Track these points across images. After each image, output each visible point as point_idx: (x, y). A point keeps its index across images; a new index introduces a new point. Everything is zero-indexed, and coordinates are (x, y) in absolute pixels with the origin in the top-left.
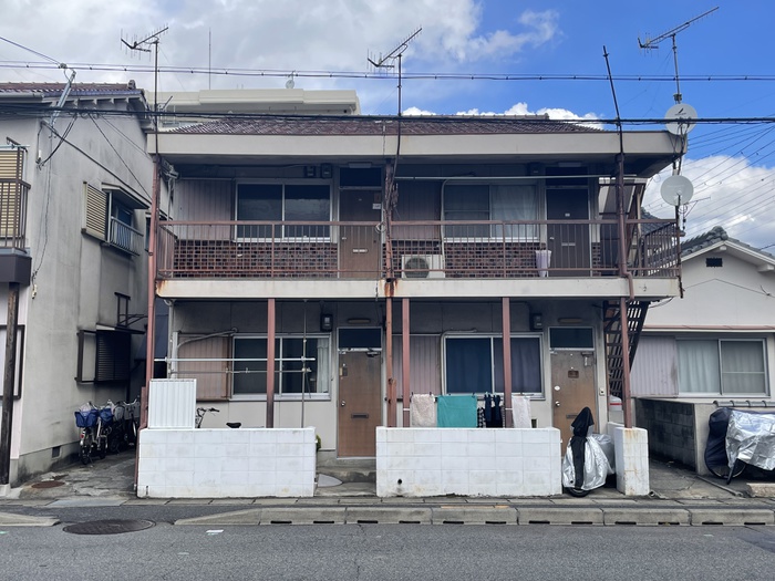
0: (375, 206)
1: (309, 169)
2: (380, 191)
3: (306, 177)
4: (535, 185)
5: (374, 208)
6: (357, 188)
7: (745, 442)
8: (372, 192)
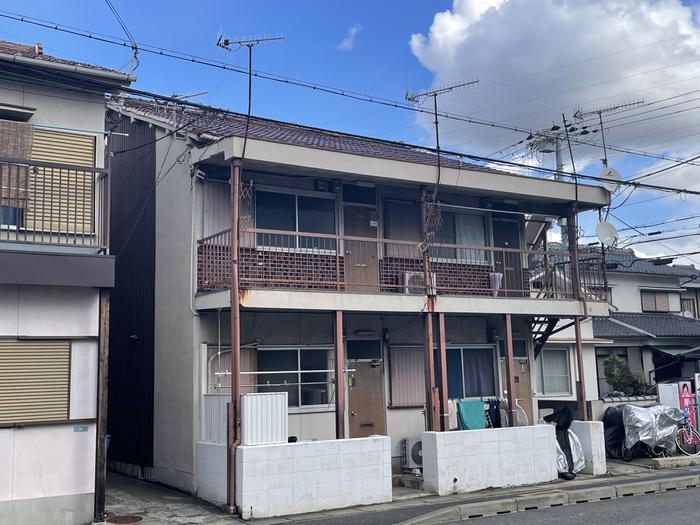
0: (373, 223)
1: (320, 183)
2: (375, 210)
3: (317, 189)
4: (484, 217)
5: (372, 224)
6: (357, 205)
7: (643, 428)
8: (370, 210)
